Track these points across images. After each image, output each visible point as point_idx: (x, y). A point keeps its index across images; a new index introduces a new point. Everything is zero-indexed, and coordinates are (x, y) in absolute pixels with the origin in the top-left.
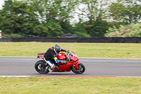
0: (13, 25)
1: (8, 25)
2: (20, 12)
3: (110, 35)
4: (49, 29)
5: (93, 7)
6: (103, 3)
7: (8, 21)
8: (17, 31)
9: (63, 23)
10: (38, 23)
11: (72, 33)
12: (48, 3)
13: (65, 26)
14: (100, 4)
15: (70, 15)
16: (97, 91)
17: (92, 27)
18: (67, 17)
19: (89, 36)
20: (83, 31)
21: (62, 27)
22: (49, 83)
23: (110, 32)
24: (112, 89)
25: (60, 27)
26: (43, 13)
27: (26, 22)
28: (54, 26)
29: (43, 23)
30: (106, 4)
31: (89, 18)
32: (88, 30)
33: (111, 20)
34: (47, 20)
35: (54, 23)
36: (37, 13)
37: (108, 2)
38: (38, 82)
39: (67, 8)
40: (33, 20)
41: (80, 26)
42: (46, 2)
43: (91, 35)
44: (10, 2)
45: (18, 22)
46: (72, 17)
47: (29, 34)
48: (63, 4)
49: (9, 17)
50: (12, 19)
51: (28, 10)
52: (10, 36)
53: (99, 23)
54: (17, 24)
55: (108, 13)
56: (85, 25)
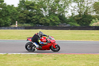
0: (25, 18)
1: (22, 17)
2: (30, 8)
3: (93, 24)
4: (51, 21)
5: (81, 5)
6: (88, 2)
7: (22, 15)
8: (28, 21)
9: (61, 16)
10: (43, 16)
11: (67, 23)
12: (50, 2)
13: (62, 18)
14: (86, 3)
15: (65, 10)
16: (85, 64)
17: (81, 19)
18: (63, 12)
19: (79, 26)
20: (74, 22)
21: (60, 19)
22: (51, 58)
23: (93, 22)
24: (95, 63)
25: (58, 19)
26: (47, 9)
27: (35, 15)
28: (54, 18)
29: (46, 16)
30: (91, 3)
31: (79, 12)
32: (78, 21)
33: (94, 14)
34: (49, 14)
35: (54, 17)
36: (42, 9)
37: (92, 1)
38: (43, 58)
39: (63, 5)
40: (39, 14)
41: (73, 18)
42: (49, 1)
43: (80, 25)
44: (23, 2)
45: (29, 15)
46: (66, 12)
47: (37, 24)
48: (60, 3)
49: (23, 12)
50: (25, 13)
51: (36, 7)
52: (23, 25)
53: (86, 16)
54: (28, 17)
55: (92, 9)
56: (76, 18)
